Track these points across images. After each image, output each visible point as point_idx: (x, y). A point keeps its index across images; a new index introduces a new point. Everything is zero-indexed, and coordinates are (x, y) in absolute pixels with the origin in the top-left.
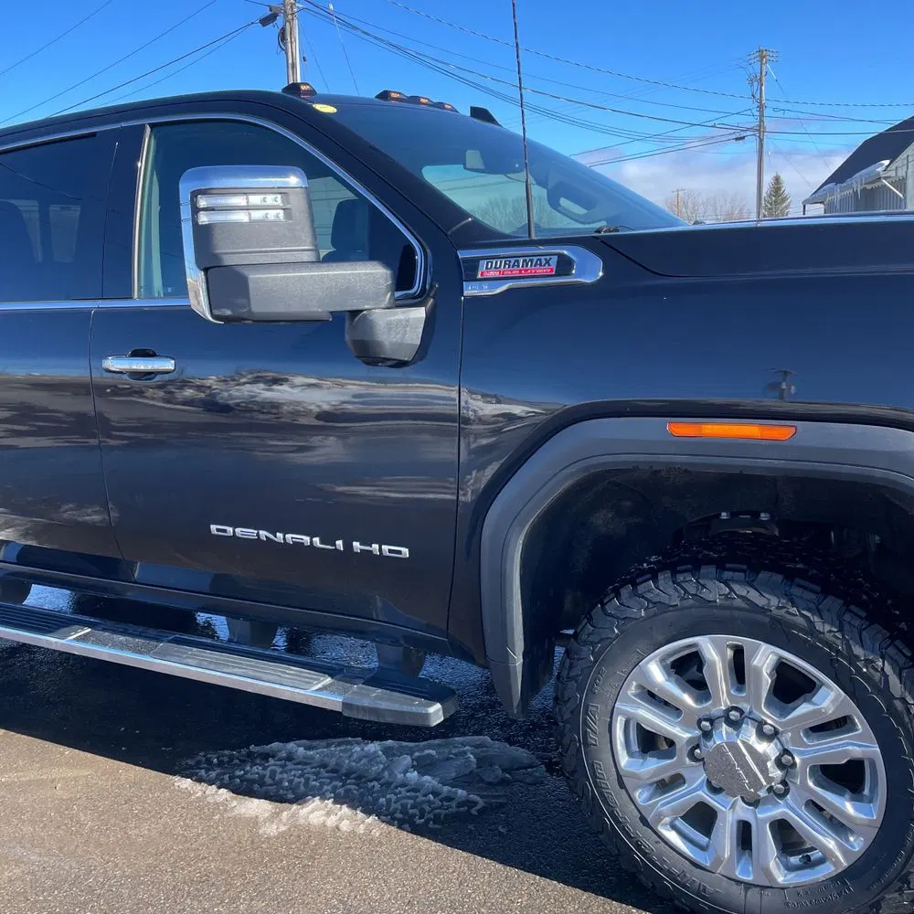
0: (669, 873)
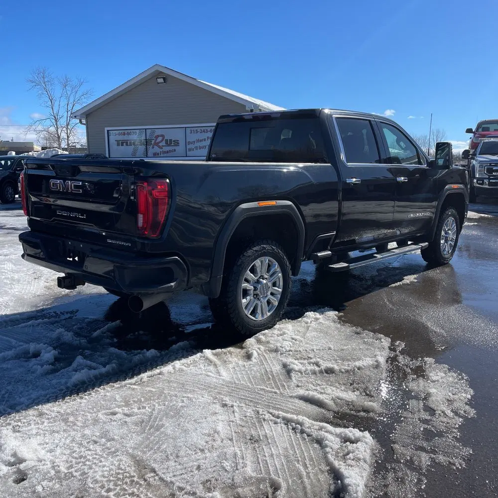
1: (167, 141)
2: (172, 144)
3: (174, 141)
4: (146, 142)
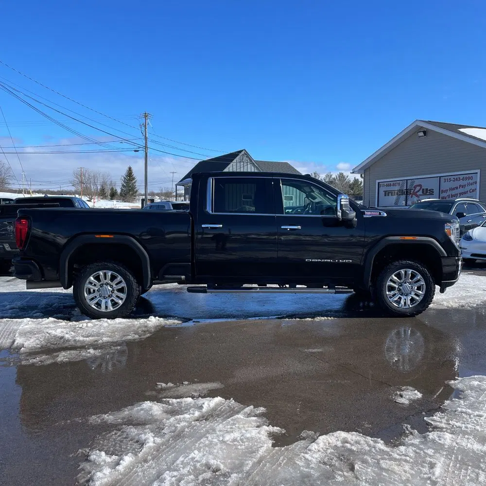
0: (394, 310)
4: (407, 192)
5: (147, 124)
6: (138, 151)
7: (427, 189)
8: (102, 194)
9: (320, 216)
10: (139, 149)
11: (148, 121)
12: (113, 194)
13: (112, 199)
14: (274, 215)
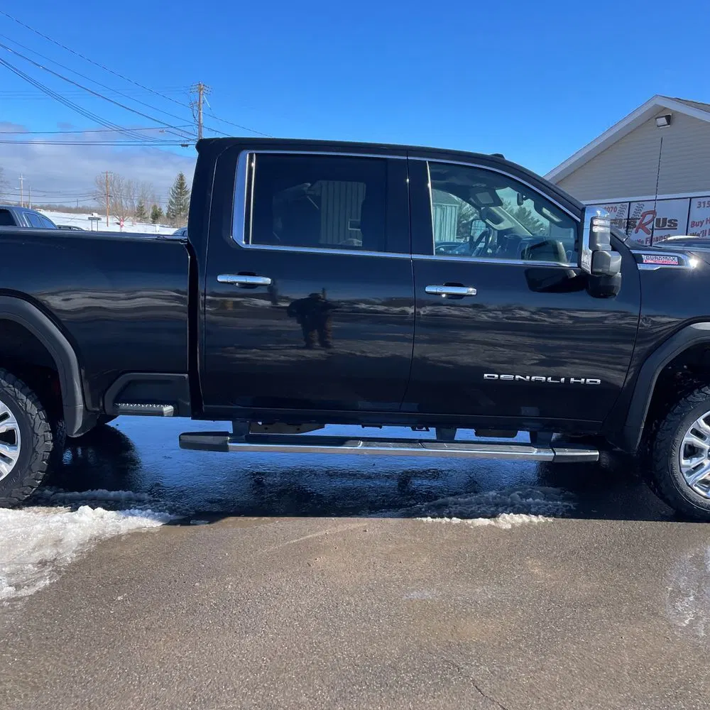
0: (695, 502)
1: (658, 220)
2: (667, 227)
3: (670, 221)
4: (628, 223)
5: (202, 102)
6: (187, 146)
7: (665, 220)
8: (140, 215)
9: (520, 262)
10: (188, 143)
11: (204, 98)
12: (156, 215)
13: (154, 222)
14: (407, 256)
